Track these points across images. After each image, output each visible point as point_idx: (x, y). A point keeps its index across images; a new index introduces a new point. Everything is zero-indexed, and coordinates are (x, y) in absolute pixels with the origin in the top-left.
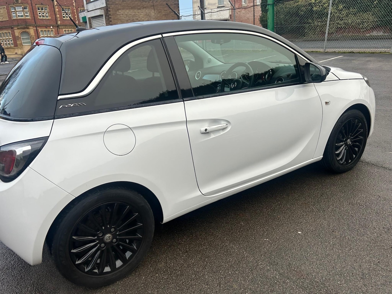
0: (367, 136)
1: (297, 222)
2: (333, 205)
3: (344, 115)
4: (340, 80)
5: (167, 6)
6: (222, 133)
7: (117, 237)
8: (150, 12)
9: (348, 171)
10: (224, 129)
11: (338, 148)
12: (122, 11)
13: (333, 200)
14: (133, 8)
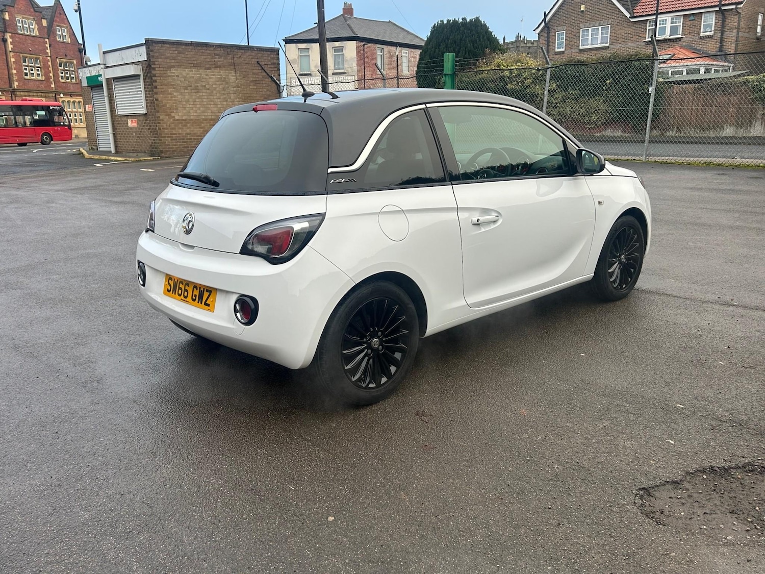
0: (643, 254)
1: (575, 346)
2: (614, 330)
3: (618, 221)
4: (612, 175)
5: (259, 66)
6: (493, 226)
7: (383, 344)
8: (228, 76)
9: (622, 299)
10: (495, 222)
11: (611, 265)
12: (177, 70)
14: (197, 66)
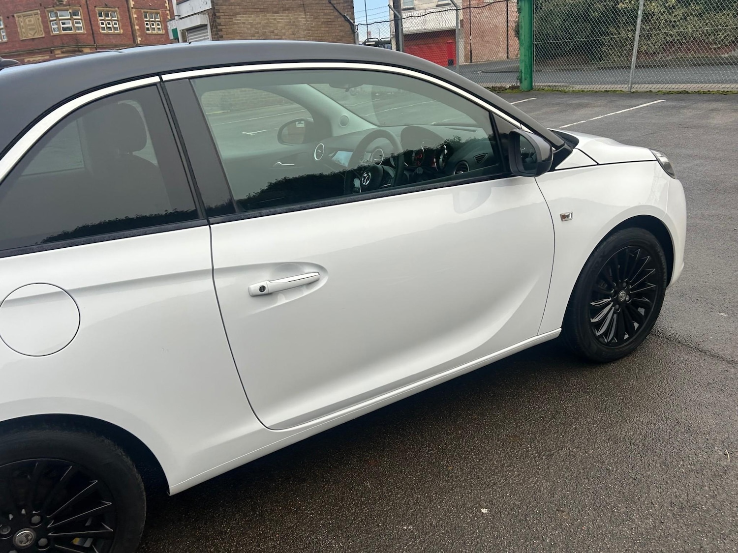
0: (665, 283)
1: (485, 483)
2: (574, 441)
3: (609, 240)
4: (598, 164)
5: (330, 5)
6: (306, 292)
7: (50, 534)
8: (297, 18)
9: (622, 357)
10: (310, 284)
11: (597, 311)
12: (243, 17)
13: (576, 428)
14: (264, 10)
